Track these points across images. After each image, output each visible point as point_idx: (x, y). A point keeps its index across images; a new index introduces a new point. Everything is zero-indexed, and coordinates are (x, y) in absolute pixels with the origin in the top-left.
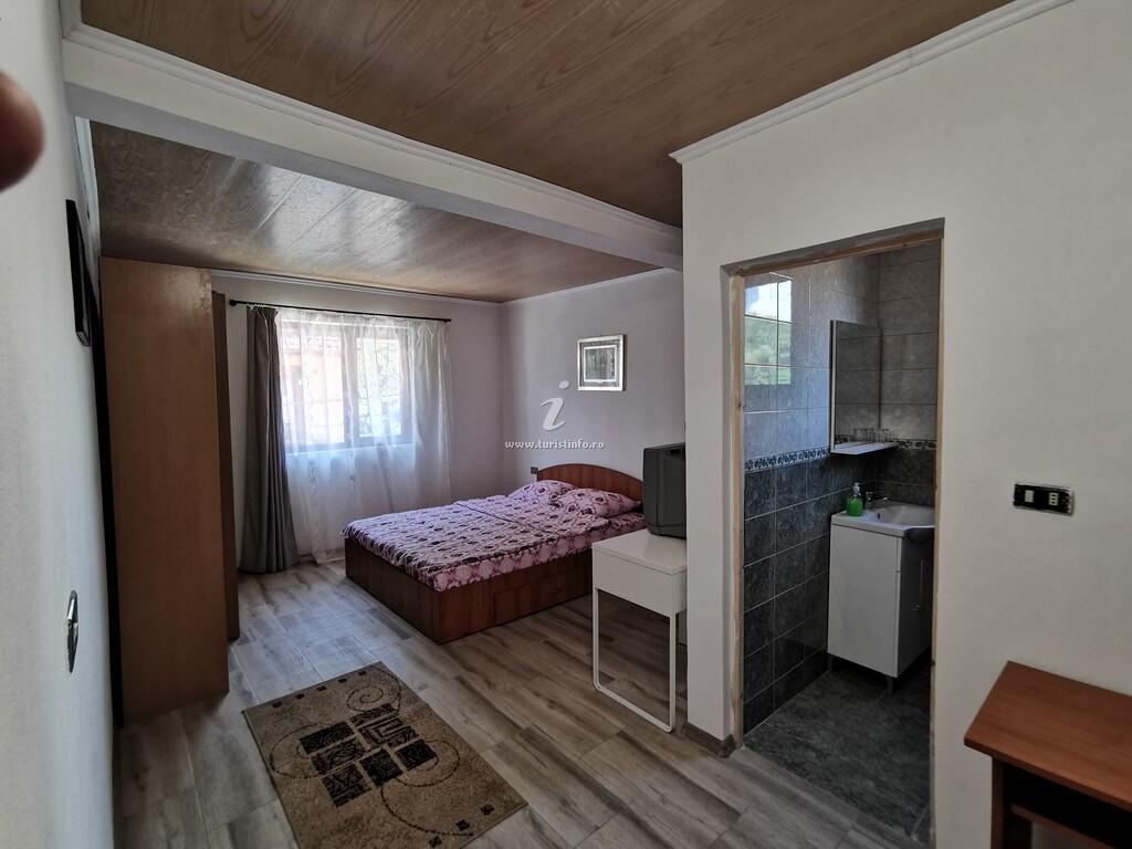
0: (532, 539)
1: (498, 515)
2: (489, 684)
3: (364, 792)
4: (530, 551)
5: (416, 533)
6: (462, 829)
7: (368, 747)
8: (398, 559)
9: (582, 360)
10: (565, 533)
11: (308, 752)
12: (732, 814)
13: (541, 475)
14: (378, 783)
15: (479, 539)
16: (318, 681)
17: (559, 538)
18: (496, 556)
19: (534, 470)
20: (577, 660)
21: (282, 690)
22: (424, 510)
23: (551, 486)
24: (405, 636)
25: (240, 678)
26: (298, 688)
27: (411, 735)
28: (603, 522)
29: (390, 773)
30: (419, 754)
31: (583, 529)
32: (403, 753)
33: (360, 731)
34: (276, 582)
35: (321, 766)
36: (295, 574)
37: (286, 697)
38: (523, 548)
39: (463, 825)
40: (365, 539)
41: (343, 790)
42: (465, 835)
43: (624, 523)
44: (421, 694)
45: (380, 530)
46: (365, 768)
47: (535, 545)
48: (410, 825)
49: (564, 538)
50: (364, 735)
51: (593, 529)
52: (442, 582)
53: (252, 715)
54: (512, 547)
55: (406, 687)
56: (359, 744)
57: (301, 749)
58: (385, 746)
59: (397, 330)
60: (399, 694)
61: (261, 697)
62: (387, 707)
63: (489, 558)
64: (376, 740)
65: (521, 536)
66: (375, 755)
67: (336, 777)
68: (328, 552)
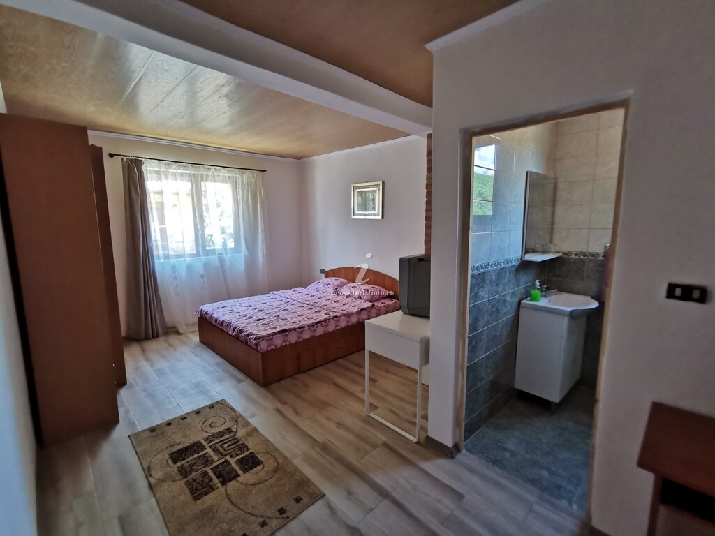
0: (323, 316)
1: (300, 301)
2: (297, 413)
3: (214, 490)
4: (322, 325)
5: (246, 313)
6: (281, 514)
7: (216, 458)
8: (234, 330)
9: (355, 200)
10: (344, 312)
11: (175, 463)
12: (459, 496)
13: (328, 274)
14: (223, 483)
15: (288, 317)
16: (181, 413)
17: (340, 316)
18: (300, 328)
19: (323, 271)
21: (157, 421)
22: (251, 298)
23: (334, 281)
24: (240, 381)
25: (127, 412)
26: (168, 418)
27: (245, 449)
28: (369, 304)
29: (231, 476)
30: (251, 462)
31: (356, 310)
32: (240, 462)
33: (211, 447)
34: (152, 345)
35: (183, 472)
36: (166, 340)
37: (158, 425)
38: (317, 323)
39: (282, 511)
40: (211, 317)
41: (199, 490)
42: (283, 518)
43: (382, 305)
44: (252, 421)
45: (220, 311)
46: (215, 473)
47: (325, 320)
48: (246, 512)
49: (344, 315)
50: (213, 450)
51: (362, 309)
52: (264, 346)
53: (135, 438)
54: (310, 322)
55: (241, 416)
56: (210, 456)
57: (170, 462)
58: (228, 458)
59: (229, 177)
60: (237, 421)
61: (142, 426)
62: (229, 430)
63: (295, 329)
64: (221, 454)
65: (316, 314)
66: (221, 464)
67: (194, 480)
68: (187, 325)
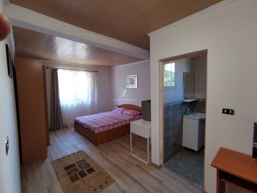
0: (117, 121)
1: (109, 116)
2: (107, 154)
3: (79, 179)
4: (116, 124)
5: (90, 120)
6: (101, 187)
7: (80, 169)
8: (86, 126)
9: (128, 81)
11: (66, 171)
12: (161, 182)
13: (119, 107)
14: (82, 177)
15: (105, 121)
16: (68, 154)
18: (109, 125)
19: (117, 106)
20: (127, 148)
21: (60, 157)
22: (92, 115)
23: (121, 109)
24: (88, 144)
25: (50, 154)
26: (64, 156)
27: (89, 166)
28: (133, 117)
29: (85, 175)
30: (91, 170)
31: (128, 119)
32: (88, 170)
33: (78, 165)
34: (58, 132)
35: (69, 174)
36: (63, 130)
38: (115, 123)
39: (101, 186)
40: (79, 122)
41: (74, 179)
42: (101, 188)
43: (138, 117)
44: (92, 157)
45: (82, 119)
46: (79, 174)
47: (117, 123)
48: (89, 186)
49: (124, 121)
50: (79, 166)
51: (130, 119)
52: (96, 131)
53: (53, 162)
54: (112, 123)
55: (88, 155)
56: (78, 168)
57: (64, 170)
58: (84, 169)
59: (86, 74)
60: (87, 157)
61: (55, 158)
62: (84, 160)
63: (107, 126)
64: (81, 168)
65: (114, 121)
66: (81, 171)
67: (72, 176)
68: (70, 125)
